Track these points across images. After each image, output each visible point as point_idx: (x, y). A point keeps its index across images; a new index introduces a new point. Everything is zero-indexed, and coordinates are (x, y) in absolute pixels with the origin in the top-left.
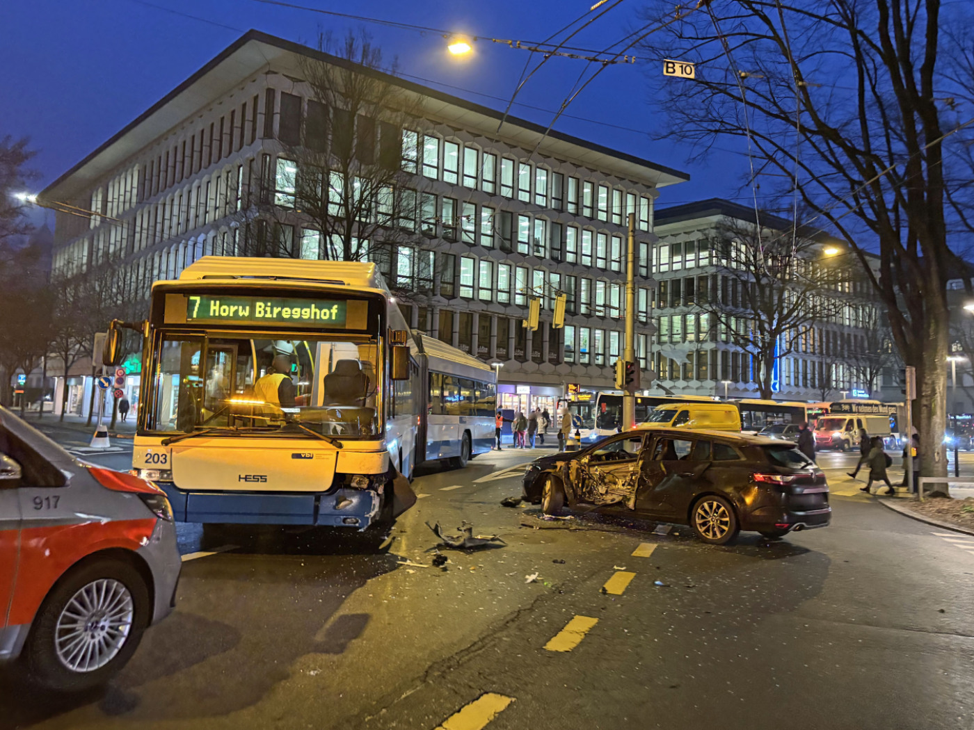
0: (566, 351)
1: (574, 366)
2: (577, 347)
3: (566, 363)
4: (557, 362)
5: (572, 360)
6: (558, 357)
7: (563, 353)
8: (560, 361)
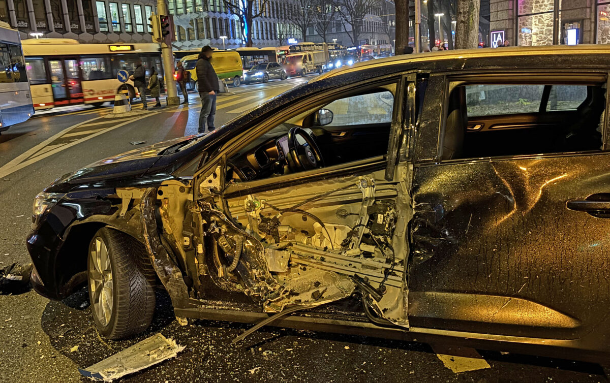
0: (100, 23)
1: (109, 34)
2: (109, 19)
3: (101, 32)
4: (94, 32)
5: (106, 30)
6: (94, 27)
7: (97, 24)
8: (97, 31)
